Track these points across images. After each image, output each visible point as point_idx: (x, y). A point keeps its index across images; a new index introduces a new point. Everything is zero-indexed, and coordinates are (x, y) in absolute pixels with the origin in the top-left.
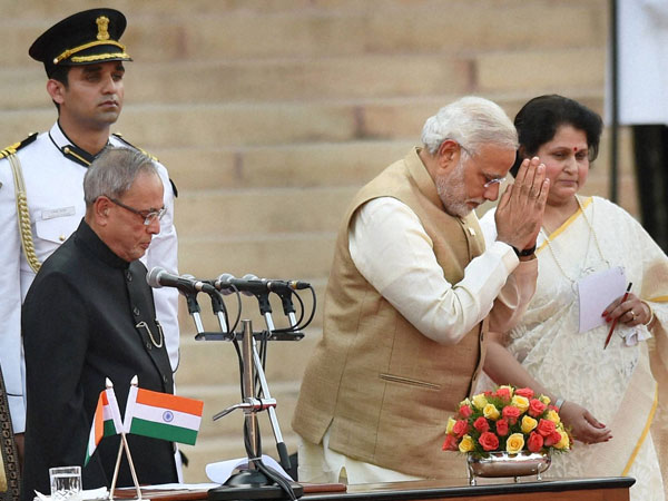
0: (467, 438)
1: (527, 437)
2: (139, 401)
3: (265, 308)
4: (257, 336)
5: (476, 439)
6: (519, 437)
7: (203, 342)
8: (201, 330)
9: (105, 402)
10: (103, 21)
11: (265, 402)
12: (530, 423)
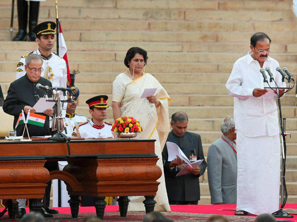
0: (116, 128)
1: (130, 129)
2: (30, 115)
5: (118, 128)
8: (48, 99)
12: (131, 125)
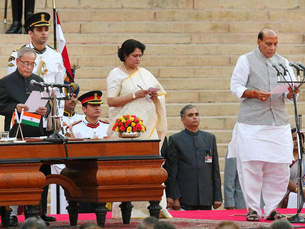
0: (117, 127)
1: (132, 128)
2: (24, 115)
3: (61, 92)
4: (58, 99)
5: (119, 128)
6: (130, 128)
7: (43, 100)
8: (43, 97)
9: (15, 115)
10: (43, 16)
11: (58, 116)
12: (133, 124)
